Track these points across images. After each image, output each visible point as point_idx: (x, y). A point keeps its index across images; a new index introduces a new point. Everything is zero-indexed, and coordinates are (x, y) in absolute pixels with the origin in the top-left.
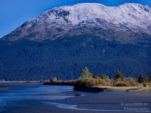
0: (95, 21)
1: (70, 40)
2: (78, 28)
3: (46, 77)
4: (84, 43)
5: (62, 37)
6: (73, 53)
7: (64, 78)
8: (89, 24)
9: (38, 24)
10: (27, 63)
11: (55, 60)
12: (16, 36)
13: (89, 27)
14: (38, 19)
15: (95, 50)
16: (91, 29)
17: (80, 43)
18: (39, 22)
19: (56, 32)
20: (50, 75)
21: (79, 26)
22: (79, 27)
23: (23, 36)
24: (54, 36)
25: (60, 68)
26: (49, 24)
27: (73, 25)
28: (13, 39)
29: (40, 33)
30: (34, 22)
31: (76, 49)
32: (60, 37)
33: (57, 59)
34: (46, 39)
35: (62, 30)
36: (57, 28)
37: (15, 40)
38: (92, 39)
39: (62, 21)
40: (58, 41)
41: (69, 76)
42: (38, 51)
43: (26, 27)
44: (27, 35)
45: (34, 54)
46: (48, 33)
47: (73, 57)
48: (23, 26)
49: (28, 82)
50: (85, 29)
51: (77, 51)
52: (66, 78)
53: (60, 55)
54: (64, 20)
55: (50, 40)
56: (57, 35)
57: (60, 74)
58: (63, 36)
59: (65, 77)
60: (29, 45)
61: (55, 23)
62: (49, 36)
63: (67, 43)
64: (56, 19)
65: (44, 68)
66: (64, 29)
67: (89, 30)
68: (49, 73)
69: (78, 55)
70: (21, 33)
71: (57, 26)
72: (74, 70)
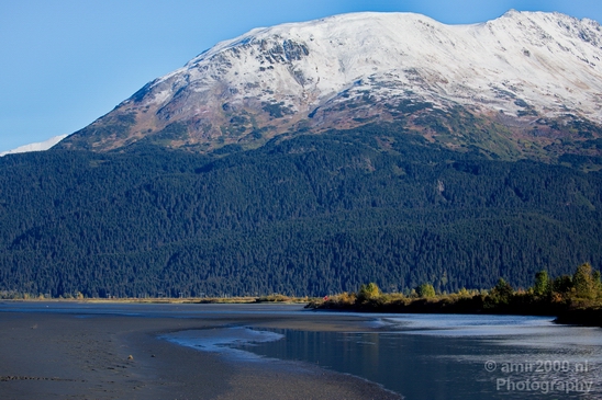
0: (403, 79)
1: (314, 149)
2: (342, 104)
3: (235, 282)
4: (368, 160)
5: (285, 137)
6: (328, 197)
7: (299, 286)
8: (383, 89)
9: (196, 90)
10: (159, 234)
11: (263, 220)
12: (114, 135)
13: (383, 99)
14: (194, 73)
15: (406, 185)
16: (391, 107)
17: (353, 158)
18: (198, 84)
19: (263, 120)
20: (249, 277)
21: (347, 96)
22: (346, 99)
23: (140, 136)
24: (256, 134)
25: (282, 252)
26: (236, 91)
27: (324, 94)
28: (103, 146)
29: (202, 122)
30: (182, 82)
31: (338, 180)
32: (276, 137)
33: (270, 217)
34: (226, 143)
35: (285, 110)
36: (263, 103)
37: (113, 147)
38: (393, 145)
39: (283, 77)
40: (272, 152)
41: (315, 278)
42: (201, 188)
43: (152, 101)
44: (154, 129)
45: (187, 199)
46: (232, 121)
47: (327, 211)
48: (139, 96)
49: (210, 302)
50: (368, 106)
51: (341, 189)
52: (305, 288)
53: (282, 201)
54: (288, 74)
55: (239, 148)
56: (265, 129)
57: (282, 273)
58: (287, 134)
59: (304, 281)
60: (165, 168)
61: (256, 85)
62: (238, 134)
63: (304, 157)
64: (262, 73)
65: (223, 249)
66: (291, 106)
67: (381, 112)
68: (244, 267)
69: (345, 202)
70: (133, 122)
71: (265, 98)
72: (336, 256)
